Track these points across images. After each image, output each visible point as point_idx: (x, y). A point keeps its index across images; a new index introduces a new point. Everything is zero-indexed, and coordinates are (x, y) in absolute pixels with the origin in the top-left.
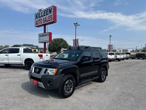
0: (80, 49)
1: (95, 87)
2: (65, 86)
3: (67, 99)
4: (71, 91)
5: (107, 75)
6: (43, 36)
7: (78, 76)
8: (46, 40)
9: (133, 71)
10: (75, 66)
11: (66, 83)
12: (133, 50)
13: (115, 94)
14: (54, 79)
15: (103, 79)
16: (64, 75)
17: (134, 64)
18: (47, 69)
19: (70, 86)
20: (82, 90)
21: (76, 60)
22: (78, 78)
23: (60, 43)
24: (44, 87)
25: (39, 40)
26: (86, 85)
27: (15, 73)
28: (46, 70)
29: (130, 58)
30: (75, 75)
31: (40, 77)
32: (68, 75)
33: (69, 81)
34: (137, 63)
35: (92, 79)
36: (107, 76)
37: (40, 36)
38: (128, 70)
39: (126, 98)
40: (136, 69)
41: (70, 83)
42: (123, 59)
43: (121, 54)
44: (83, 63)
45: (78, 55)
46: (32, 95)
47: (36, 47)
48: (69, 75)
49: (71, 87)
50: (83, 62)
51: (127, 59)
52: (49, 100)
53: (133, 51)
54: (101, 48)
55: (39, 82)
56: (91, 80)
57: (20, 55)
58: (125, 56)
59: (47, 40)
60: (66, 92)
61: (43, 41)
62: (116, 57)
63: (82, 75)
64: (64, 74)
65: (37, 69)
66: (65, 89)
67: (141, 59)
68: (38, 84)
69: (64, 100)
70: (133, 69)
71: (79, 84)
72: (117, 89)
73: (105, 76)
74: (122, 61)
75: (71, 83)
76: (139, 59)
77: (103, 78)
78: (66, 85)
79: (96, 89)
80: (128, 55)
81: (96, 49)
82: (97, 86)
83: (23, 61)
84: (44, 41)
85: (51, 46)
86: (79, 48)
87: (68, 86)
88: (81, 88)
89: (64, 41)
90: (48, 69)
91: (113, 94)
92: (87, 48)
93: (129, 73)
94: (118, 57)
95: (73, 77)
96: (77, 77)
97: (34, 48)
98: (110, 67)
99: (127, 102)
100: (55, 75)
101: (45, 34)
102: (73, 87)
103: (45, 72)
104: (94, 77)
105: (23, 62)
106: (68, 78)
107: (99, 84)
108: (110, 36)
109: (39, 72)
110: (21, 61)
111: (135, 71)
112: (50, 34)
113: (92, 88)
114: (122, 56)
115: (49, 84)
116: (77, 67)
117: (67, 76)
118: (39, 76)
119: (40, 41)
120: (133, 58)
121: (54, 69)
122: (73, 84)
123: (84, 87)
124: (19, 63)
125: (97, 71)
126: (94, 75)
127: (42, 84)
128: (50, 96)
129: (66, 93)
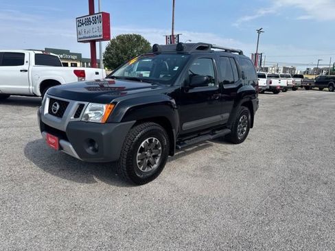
0: (185, 50)
1: (219, 155)
2: (138, 154)
3: (143, 187)
4: (155, 166)
5: (251, 125)
6: (88, 22)
7: (177, 127)
8: (95, 34)
9: (311, 117)
10: (168, 99)
11: (142, 145)
12: (308, 69)
13: (275, 176)
14: (103, 133)
15: (240, 136)
16: (135, 125)
17: (312, 101)
18: (84, 105)
19: (152, 153)
20: (185, 162)
21: (172, 82)
22: (175, 132)
23: (134, 46)
24: (77, 156)
25: (79, 33)
26: (196, 150)
27: (17, 116)
28: (81, 107)
29: (302, 87)
30: (167, 124)
31: (63, 128)
32: (147, 124)
33: (151, 141)
34: (318, 99)
35: (212, 135)
36: (252, 127)
37: (81, 22)
38: (299, 115)
39: (304, 187)
40: (319, 112)
41: (152, 146)
42: (285, 89)
43: (282, 76)
44: (190, 91)
45: (176, 68)
46: (49, 175)
47: (76, 57)
48: (151, 123)
49: (155, 157)
50: (192, 87)
51: (294, 88)
52: (92, 190)
53: (307, 72)
54: (241, 53)
55: (63, 142)
56: (212, 137)
57: (26, 71)
58: (290, 81)
59: (98, 34)
60: (141, 169)
61: (87, 36)
62: (271, 83)
63: (187, 125)
64: (135, 121)
65: (56, 105)
66: (138, 162)
67: (327, 89)
68: (61, 148)
69: (135, 189)
70: (311, 112)
71: (177, 148)
72: (278, 161)
73: (245, 129)
74: (281, 94)
75: (156, 147)
76: (321, 89)
77: (242, 132)
78: (142, 150)
79: (222, 160)
80: (299, 80)
81: (229, 54)
82: (226, 154)
83: (35, 87)
84: (90, 37)
85: (110, 53)
86: (180, 47)
87: (148, 153)
88: (184, 158)
89: (144, 41)
90: (86, 103)
91: (270, 174)
92: (203, 48)
93: (303, 121)
94: (275, 82)
95: (160, 128)
96: (174, 130)
97: (73, 60)
98: (260, 105)
99: (309, 199)
100: (106, 122)
101: (91, 17)
102: (160, 155)
103: (77, 115)
104: (219, 129)
105: (35, 89)
106: (146, 133)
107: (230, 147)
108: (259, 31)
109: (60, 114)
110: (31, 87)
111: (317, 118)
112: (106, 18)
113: (212, 158)
114: (284, 82)
115: (91, 148)
116: (173, 101)
117: (142, 126)
118: (60, 124)
119: (79, 36)
120: (307, 88)
121: (104, 106)
122: (160, 148)
123: (190, 155)
124: (27, 92)
125: (227, 115)
126: (220, 125)
127: (71, 146)
128: (96, 179)
129: (140, 172)
